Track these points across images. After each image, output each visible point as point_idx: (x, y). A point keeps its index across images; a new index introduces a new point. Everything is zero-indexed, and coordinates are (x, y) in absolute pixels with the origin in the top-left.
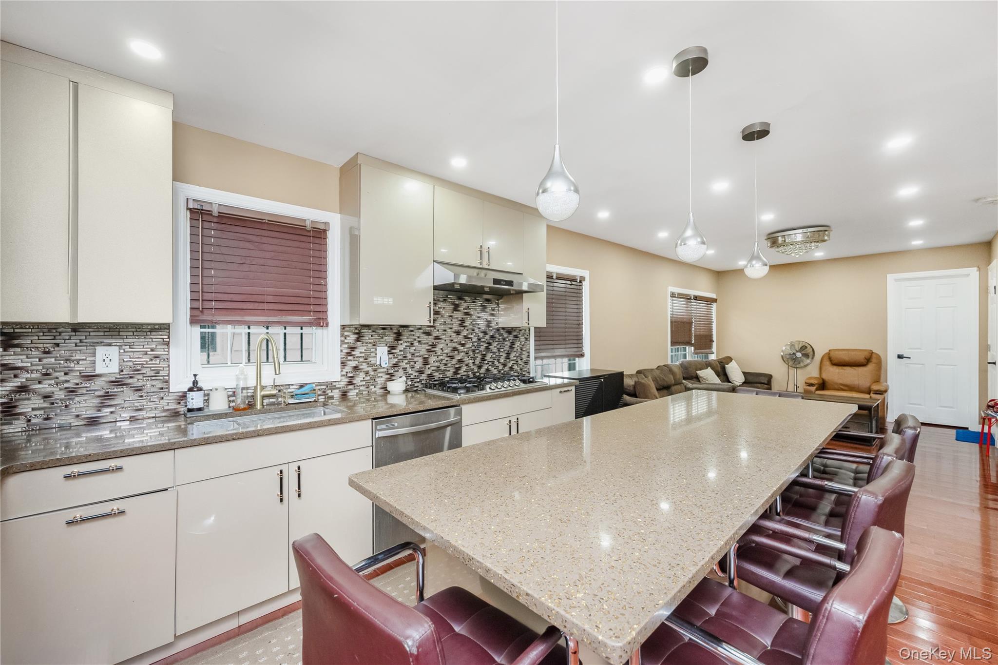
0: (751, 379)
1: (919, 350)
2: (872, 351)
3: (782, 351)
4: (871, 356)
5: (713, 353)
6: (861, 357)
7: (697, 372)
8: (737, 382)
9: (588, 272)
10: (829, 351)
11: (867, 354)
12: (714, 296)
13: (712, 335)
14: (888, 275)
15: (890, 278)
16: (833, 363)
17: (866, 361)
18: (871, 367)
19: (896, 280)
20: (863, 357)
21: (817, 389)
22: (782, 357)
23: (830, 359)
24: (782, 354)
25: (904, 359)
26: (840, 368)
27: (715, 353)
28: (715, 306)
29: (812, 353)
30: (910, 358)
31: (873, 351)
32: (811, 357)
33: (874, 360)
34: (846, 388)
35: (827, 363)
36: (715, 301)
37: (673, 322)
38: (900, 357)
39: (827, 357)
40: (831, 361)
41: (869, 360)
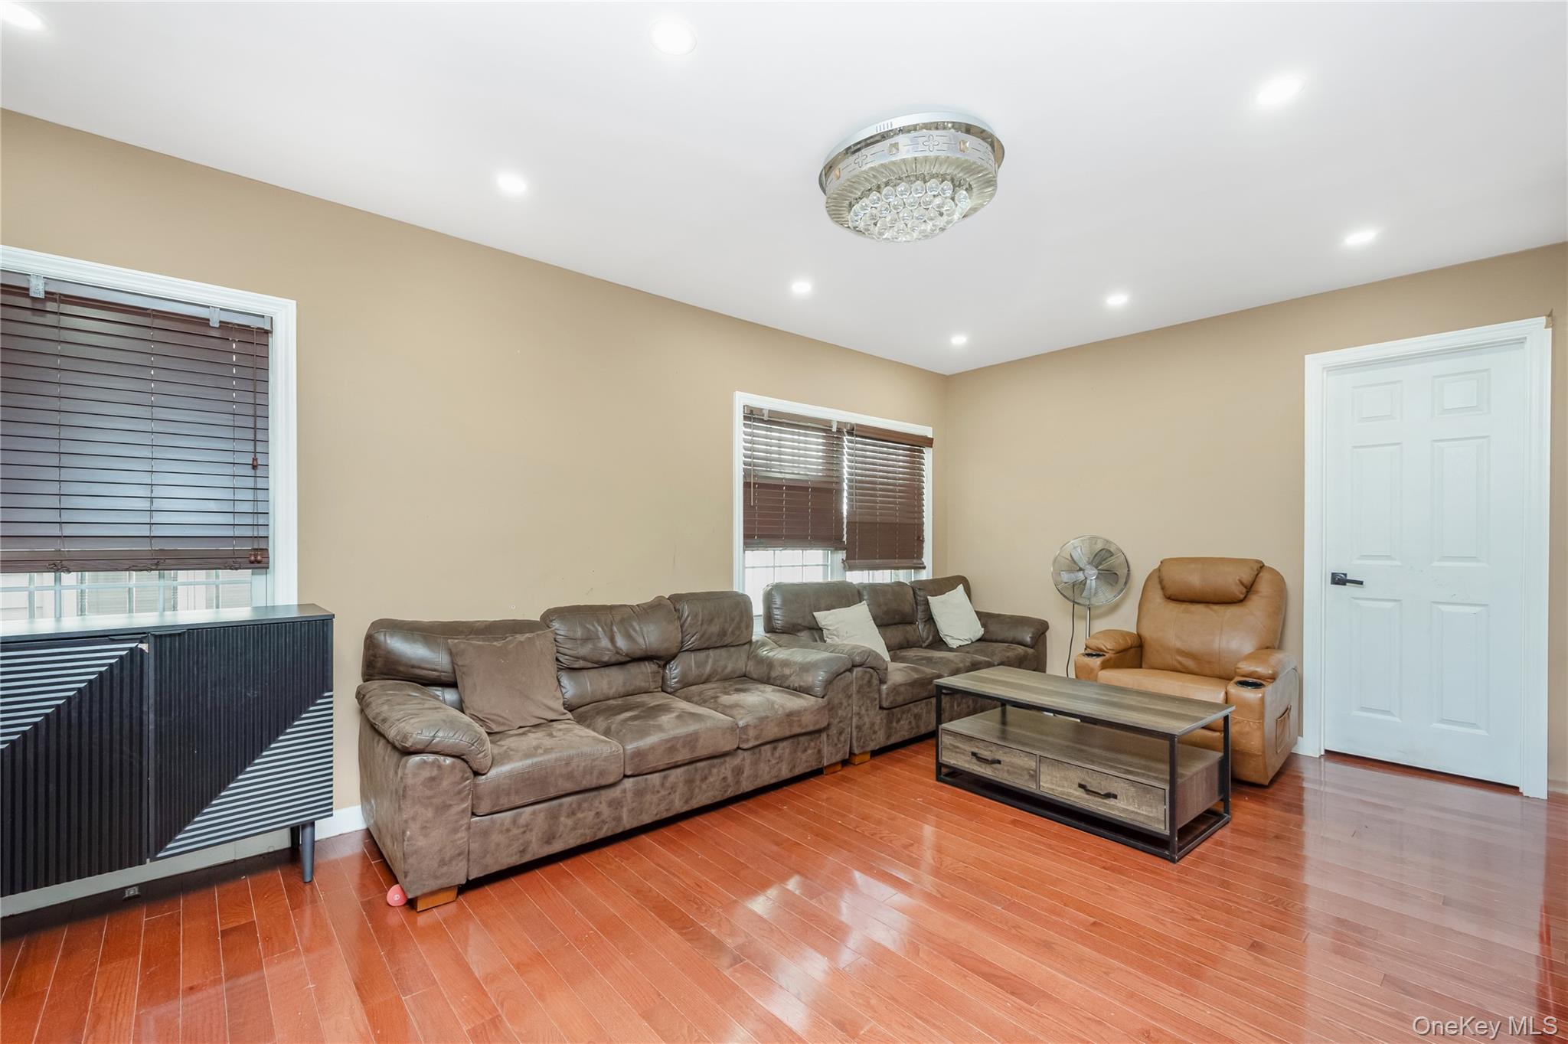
0: (998, 631)
1: (1388, 562)
2: (1261, 562)
4: (1257, 575)
5: (924, 568)
6: (1230, 581)
7: (821, 614)
8: (953, 638)
9: (291, 305)
10: (1161, 562)
11: (1246, 576)
12: (927, 432)
13: (922, 524)
14: (1307, 357)
15: (1315, 364)
16: (1170, 592)
17: (1244, 590)
18: (1257, 610)
19: (1329, 369)
20: (1237, 579)
21: (1105, 666)
23: (1163, 585)
25: (1349, 585)
27: (929, 569)
28: (931, 455)
29: (1123, 569)
30: (1361, 583)
31: (1266, 564)
32: (1122, 581)
33: (1264, 587)
35: (1157, 597)
36: (929, 442)
37: (747, 485)
38: (1339, 580)
39: (1156, 580)
40: (1163, 588)
41: (1250, 588)
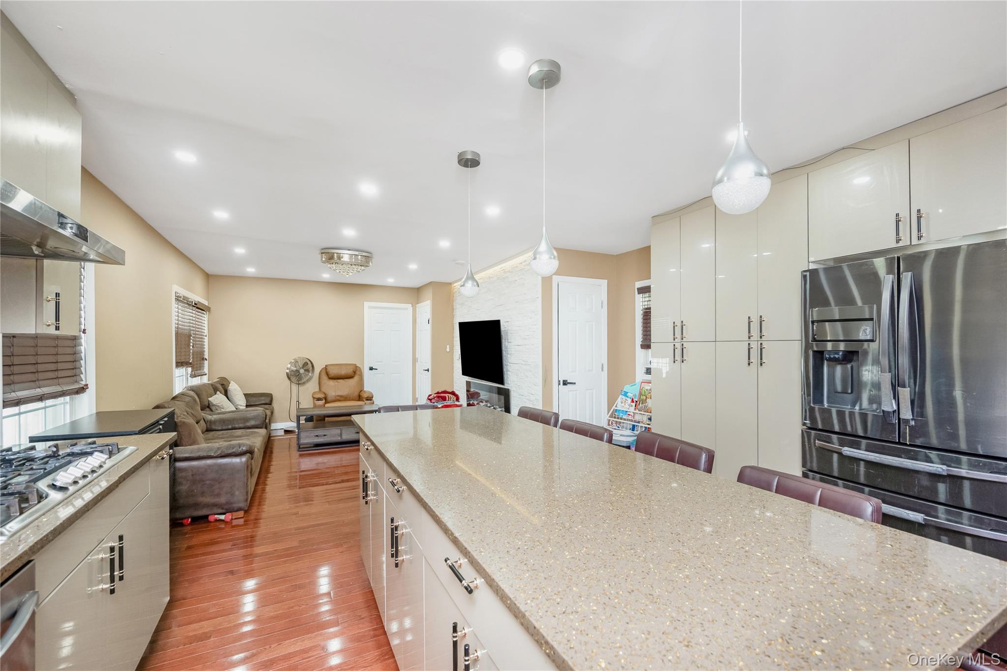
0: (253, 401)
1: (382, 363)
2: (357, 364)
3: (288, 369)
4: (356, 369)
6: (349, 371)
7: (210, 399)
8: (241, 406)
10: (326, 366)
11: (354, 369)
12: (207, 304)
13: (204, 351)
14: (365, 303)
15: (366, 306)
16: (331, 376)
17: (352, 374)
18: (356, 378)
19: (370, 307)
20: (352, 371)
21: (325, 403)
22: (287, 374)
23: (327, 374)
24: (288, 371)
25: (373, 370)
26: (335, 381)
27: (207, 375)
28: (207, 316)
29: (311, 368)
30: (377, 369)
32: (311, 372)
33: (357, 372)
34: (342, 398)
35: (324, 377)
36: (208, 310)
37: (177, 334)
38: (371, 369)
39: (324, 371)
40: (328, 375)
41: (355, 372)
